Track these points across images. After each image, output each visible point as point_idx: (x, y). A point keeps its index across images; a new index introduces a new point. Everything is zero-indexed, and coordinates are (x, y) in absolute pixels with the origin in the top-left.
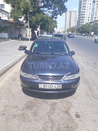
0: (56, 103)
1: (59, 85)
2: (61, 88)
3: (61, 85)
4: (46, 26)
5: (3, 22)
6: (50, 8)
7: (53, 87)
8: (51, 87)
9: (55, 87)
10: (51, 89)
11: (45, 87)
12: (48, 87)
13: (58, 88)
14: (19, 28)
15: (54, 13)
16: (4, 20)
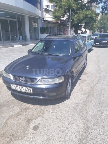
0: (29, 108)
1: (29, 89)
2: (32, 92)
3: (31, 89)
4: (90, 24)
5: (46, 23)
6: (99, 2)
7: (24, 90)
8: (22, 90)
9: (26, 91)
10: (23, 92)
11: (17, 89)
12: (19, 89)
13: (29, 92)
14: (64, 28)
15: (105, 8)
16: (47, 21)
